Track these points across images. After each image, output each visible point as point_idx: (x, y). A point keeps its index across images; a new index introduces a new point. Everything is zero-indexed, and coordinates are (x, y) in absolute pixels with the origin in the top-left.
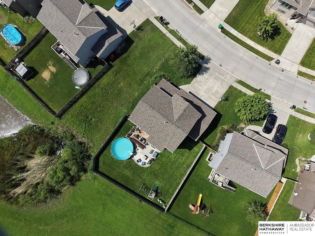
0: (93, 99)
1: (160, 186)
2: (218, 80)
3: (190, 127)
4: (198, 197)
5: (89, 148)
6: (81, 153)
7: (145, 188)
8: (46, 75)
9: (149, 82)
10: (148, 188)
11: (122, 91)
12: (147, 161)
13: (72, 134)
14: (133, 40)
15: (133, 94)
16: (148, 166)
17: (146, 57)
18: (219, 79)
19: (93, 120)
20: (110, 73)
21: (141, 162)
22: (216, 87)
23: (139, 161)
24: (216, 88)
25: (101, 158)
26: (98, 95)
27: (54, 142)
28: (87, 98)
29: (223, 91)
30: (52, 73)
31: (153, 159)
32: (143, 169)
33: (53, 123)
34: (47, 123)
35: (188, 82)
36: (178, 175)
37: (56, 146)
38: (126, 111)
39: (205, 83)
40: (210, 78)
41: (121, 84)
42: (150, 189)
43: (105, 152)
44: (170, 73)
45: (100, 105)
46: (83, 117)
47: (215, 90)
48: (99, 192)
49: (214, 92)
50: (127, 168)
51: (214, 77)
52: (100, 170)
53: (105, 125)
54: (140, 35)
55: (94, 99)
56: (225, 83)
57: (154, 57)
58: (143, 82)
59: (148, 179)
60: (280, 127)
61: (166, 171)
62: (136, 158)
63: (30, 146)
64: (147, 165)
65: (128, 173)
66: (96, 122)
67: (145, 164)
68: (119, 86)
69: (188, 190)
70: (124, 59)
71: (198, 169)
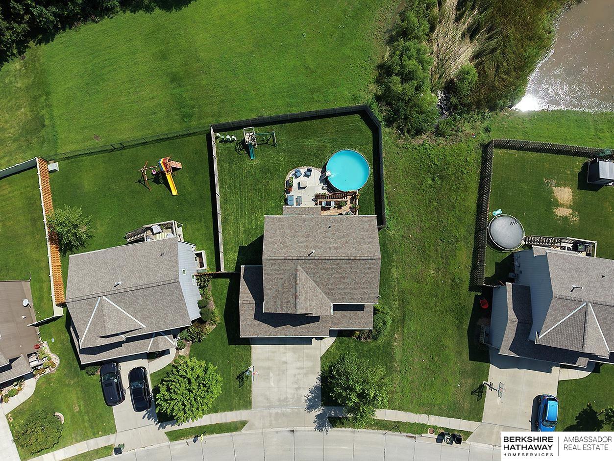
0: (458, 213)
1: (247, 161)
2: (279, 400)
3: (268, 275)
4: (177, 186)
5: (400, 134)
6: (406, 118)
7: (269, 140)
8: (565, 194)
9: (391, 308)
10: (263, 144)
11: (422, 260)
12: (295, 182)
13: (444, 137)
14: (475, 362)
15: (400, 268)
16: (287, 176)
17: (428, 348)
18: (278, 403)
19: (430, 182)
20: (466, 276)
21: (303, 174)
22: (273, 386)
23: (308, 173)
24: (272, 384)
25: (369, 133)
26: (455, 226)
27: (461, 104)
28: (468, 207)
29: (258, 387)
30: (558, 205)
31: (288, 191)
32: (293, 166)
33: (487, 130)
34: (496, 124)
35: (327, 359)
36: (232, 197)
37: (454, 100)
38: (390, 232)
39: (296, 379)
40: (294, 394)
41: (433, 272)
42: (260, 144)
43: (370, 147)
44: (369, 351)
45: (438, 212)
46: (450, 174)
47: (272, 379)
48: (333, 84)
49: (271, 375)
50: (318, 149)
51: (289, 401)
52: (357, 117)
53: (403, 187)
54: (470, 381)
55: (455, 213)
56: (262, 405)
57: (416, 360)
58: (401, 302)
59: (274, 157)
60: (121, 396)
61: (254, 189)
62: (316, 173)
63: (491, 72)
64: (291, 176)
65: (311, 143)
66: (422, 181)
67: (295, 174)
68: (432, 265)
69: (201, 185)
70: (463, 315)
71: (207, 228)
